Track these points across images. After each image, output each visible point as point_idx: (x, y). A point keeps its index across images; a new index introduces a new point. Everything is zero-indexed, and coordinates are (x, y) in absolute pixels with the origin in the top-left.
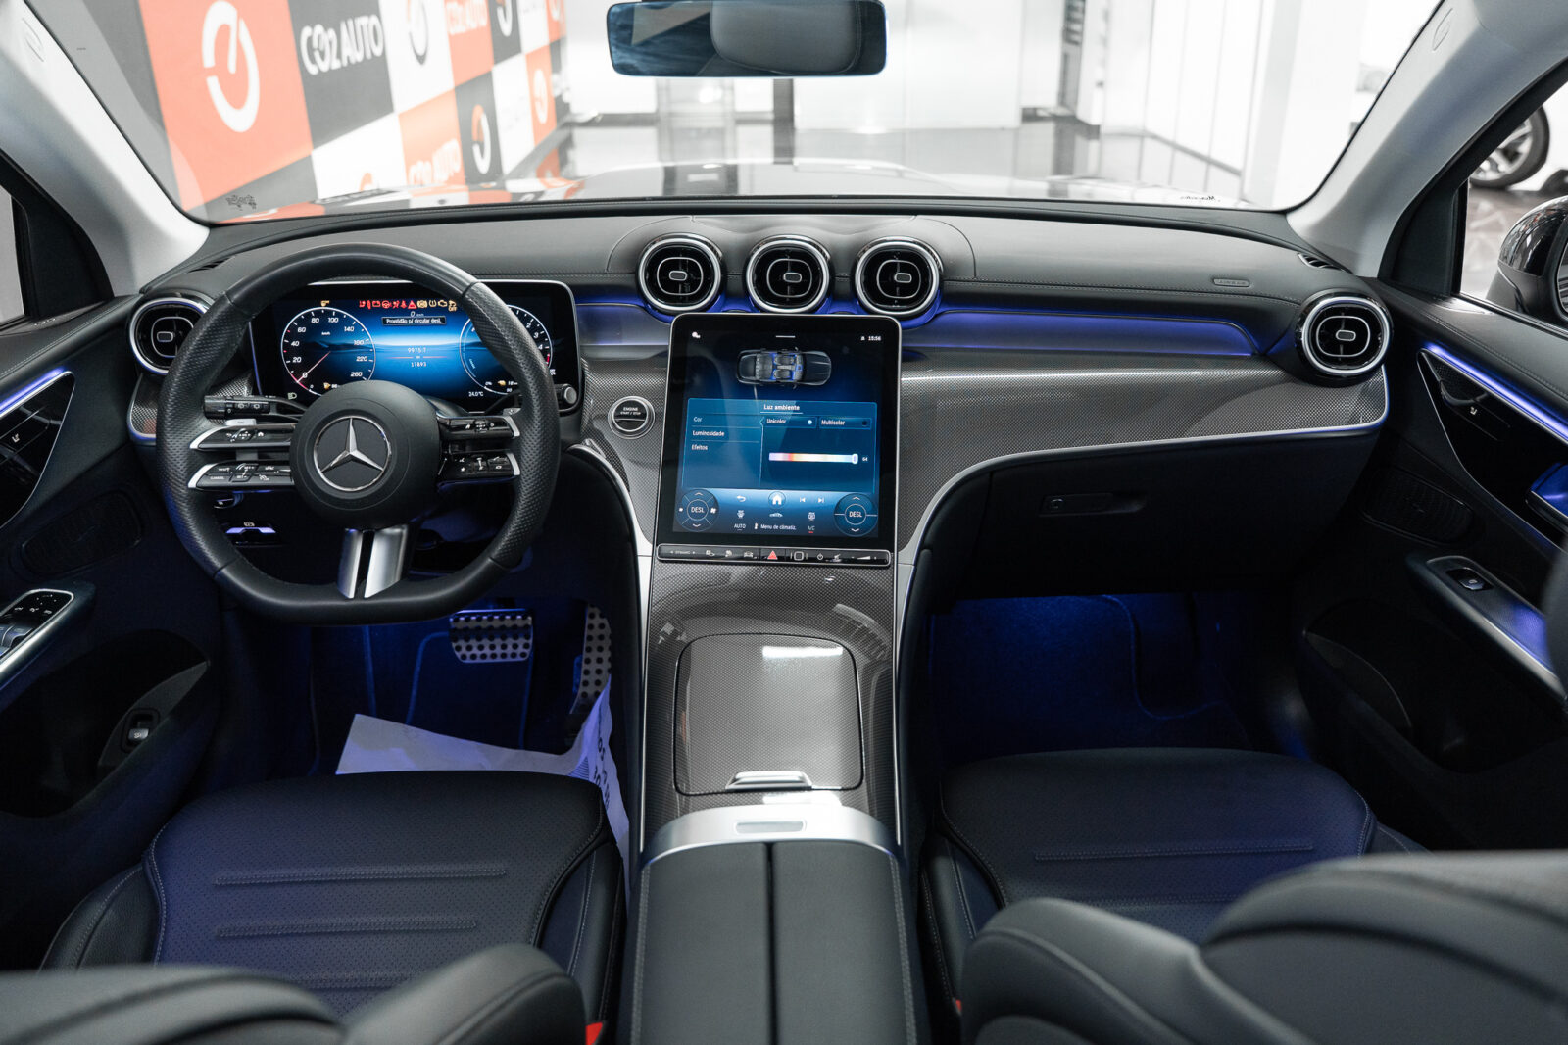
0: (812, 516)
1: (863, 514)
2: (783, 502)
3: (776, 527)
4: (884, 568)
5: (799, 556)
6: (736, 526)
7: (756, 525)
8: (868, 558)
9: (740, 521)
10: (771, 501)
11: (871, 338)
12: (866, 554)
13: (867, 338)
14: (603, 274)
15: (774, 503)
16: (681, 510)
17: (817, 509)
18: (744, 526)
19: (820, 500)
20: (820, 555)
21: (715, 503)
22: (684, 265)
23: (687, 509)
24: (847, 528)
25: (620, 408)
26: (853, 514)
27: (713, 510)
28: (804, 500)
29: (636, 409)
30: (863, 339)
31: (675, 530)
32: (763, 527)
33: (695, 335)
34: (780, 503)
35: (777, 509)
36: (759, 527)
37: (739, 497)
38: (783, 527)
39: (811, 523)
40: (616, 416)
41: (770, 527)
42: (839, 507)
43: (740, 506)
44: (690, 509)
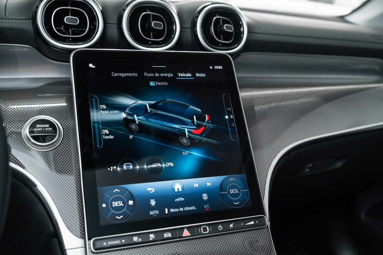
0: (205, 197)
1: (239, 190)
2: (183, 188)
3: (181, 209)
4: (262, 228)
5: (205, 230)
6: (151, 213)
7: (166, 210)
8: (252, 223)
9: (153, 208)
10: (173, 189)
11: (217, 67)
12: (250, 220)
13: (213, 67)
14: (2, 19)
15: (176, 190)
16: (104, 205)
17: (208, 191)
18: (157, 212)
19: (208, 184)
20: (220, 226)
21: (131, 196)
22: (74, 13)
23: (109, 205)
24: (232, 202)
25: (33, 125)
26: (232, 191)
27: (131, 202)
28: (197, 185)
29: (48, 126)
30: (211, 67)
31: (102, 223)
32: (172, 210)
33: (91, 65)
34: (180, 190)
35: (179, 194)
36: (169, 211)
37: (149, 189)
38: (187, 209)
39: (206, 202)
40: (31, 132)
41: (177, 210)
42: (222, 187)
43: (152, 196)
44: (111, 204)
